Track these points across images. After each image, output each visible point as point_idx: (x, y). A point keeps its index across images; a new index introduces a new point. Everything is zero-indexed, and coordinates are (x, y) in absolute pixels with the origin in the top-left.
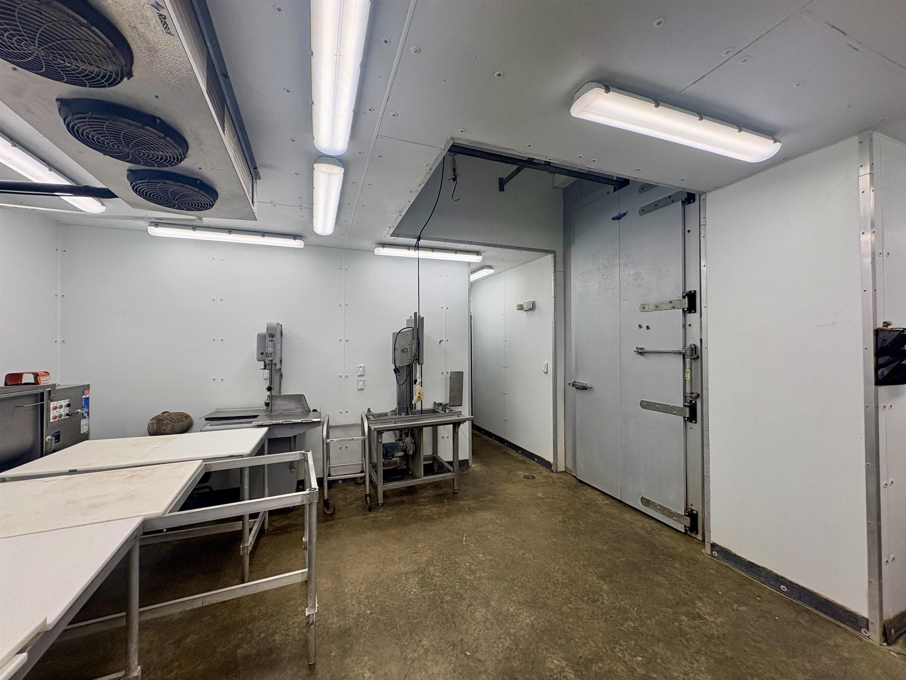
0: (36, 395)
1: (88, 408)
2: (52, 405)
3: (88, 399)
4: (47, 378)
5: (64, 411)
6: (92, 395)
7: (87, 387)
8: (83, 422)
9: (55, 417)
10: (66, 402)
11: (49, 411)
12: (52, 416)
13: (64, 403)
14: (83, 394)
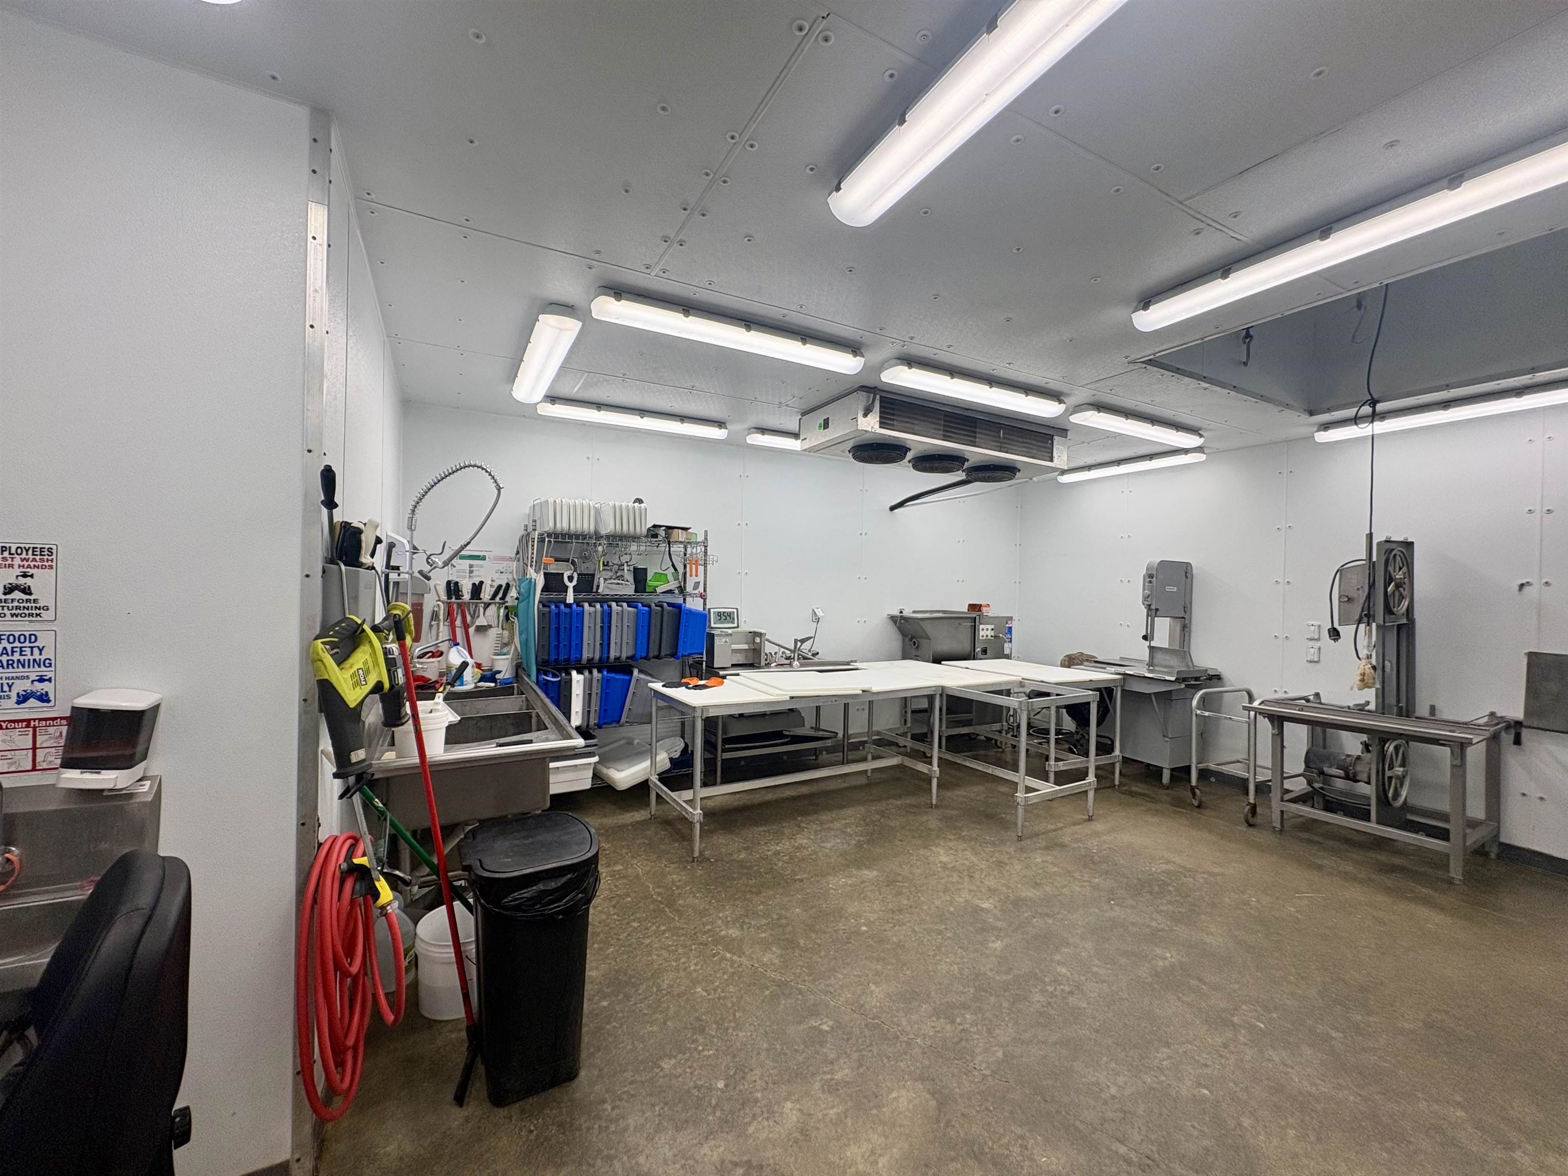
0: (971, 618)
1: (1011, 635)
2: (981, 627)
3: (1010, 628)
4: (988, 609)
5: (990, 633)
6: (1015, 625)
7: (1011, 618)
8: (1006, 645)
9: (983, 636)
10: (993, 626)
11: (979, 631)
12: (981, 635)
13: (990, 627)
14: (1007, 623)
